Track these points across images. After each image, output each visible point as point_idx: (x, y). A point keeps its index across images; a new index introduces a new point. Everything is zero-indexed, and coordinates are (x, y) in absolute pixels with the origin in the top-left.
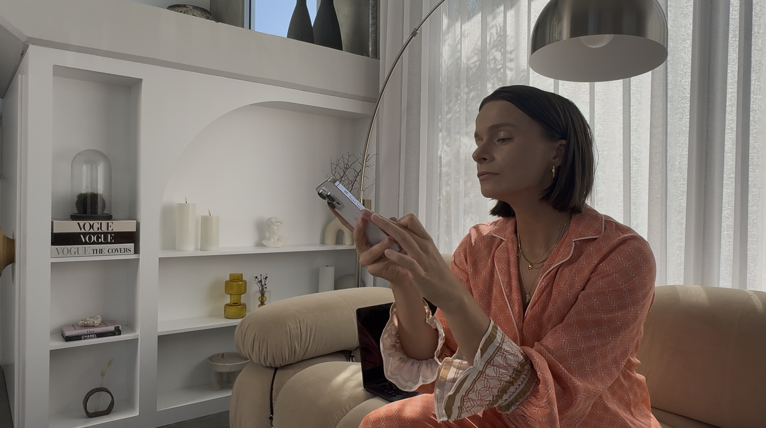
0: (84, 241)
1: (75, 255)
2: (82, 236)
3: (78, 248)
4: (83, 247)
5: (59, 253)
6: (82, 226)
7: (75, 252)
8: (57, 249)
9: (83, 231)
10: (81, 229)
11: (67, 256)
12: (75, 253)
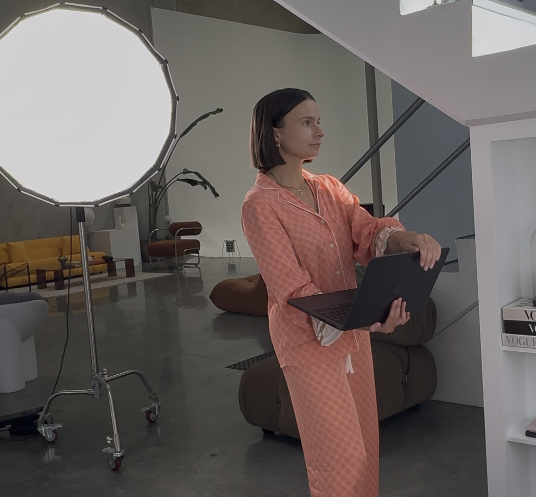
0: (532, 331)
1: (524, 346)
2: (530, 325)
3: (526, 338)
4: (531, 338)
5: (509, 342)
6: (529, 315)
7: (524, 342)
8: (507, 337)
9: (530, 320)
10: (528, 318)
11: (516, 346)
12: (524, 344)
